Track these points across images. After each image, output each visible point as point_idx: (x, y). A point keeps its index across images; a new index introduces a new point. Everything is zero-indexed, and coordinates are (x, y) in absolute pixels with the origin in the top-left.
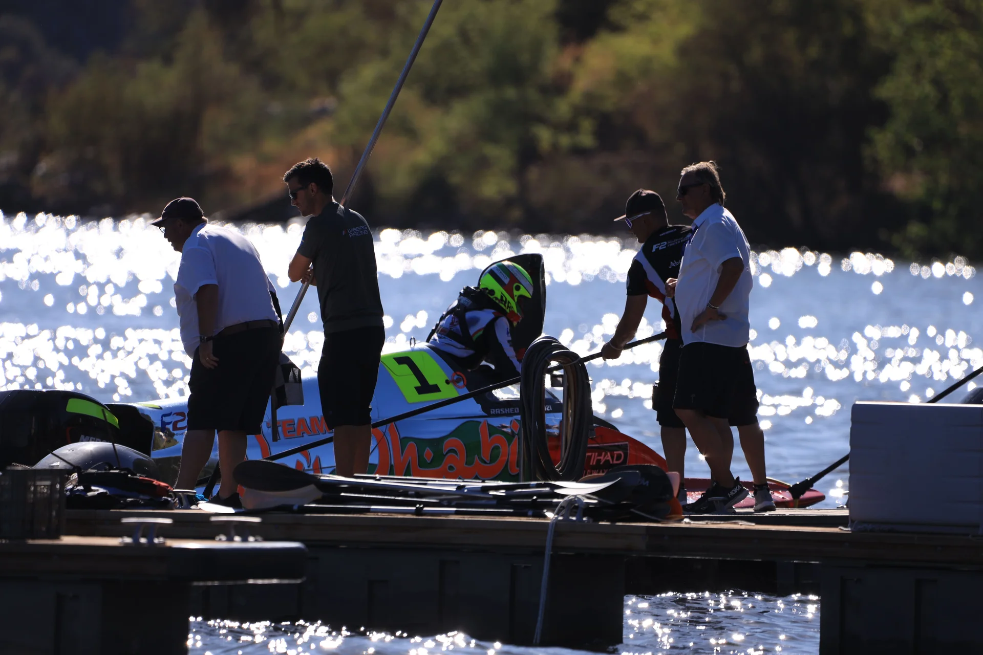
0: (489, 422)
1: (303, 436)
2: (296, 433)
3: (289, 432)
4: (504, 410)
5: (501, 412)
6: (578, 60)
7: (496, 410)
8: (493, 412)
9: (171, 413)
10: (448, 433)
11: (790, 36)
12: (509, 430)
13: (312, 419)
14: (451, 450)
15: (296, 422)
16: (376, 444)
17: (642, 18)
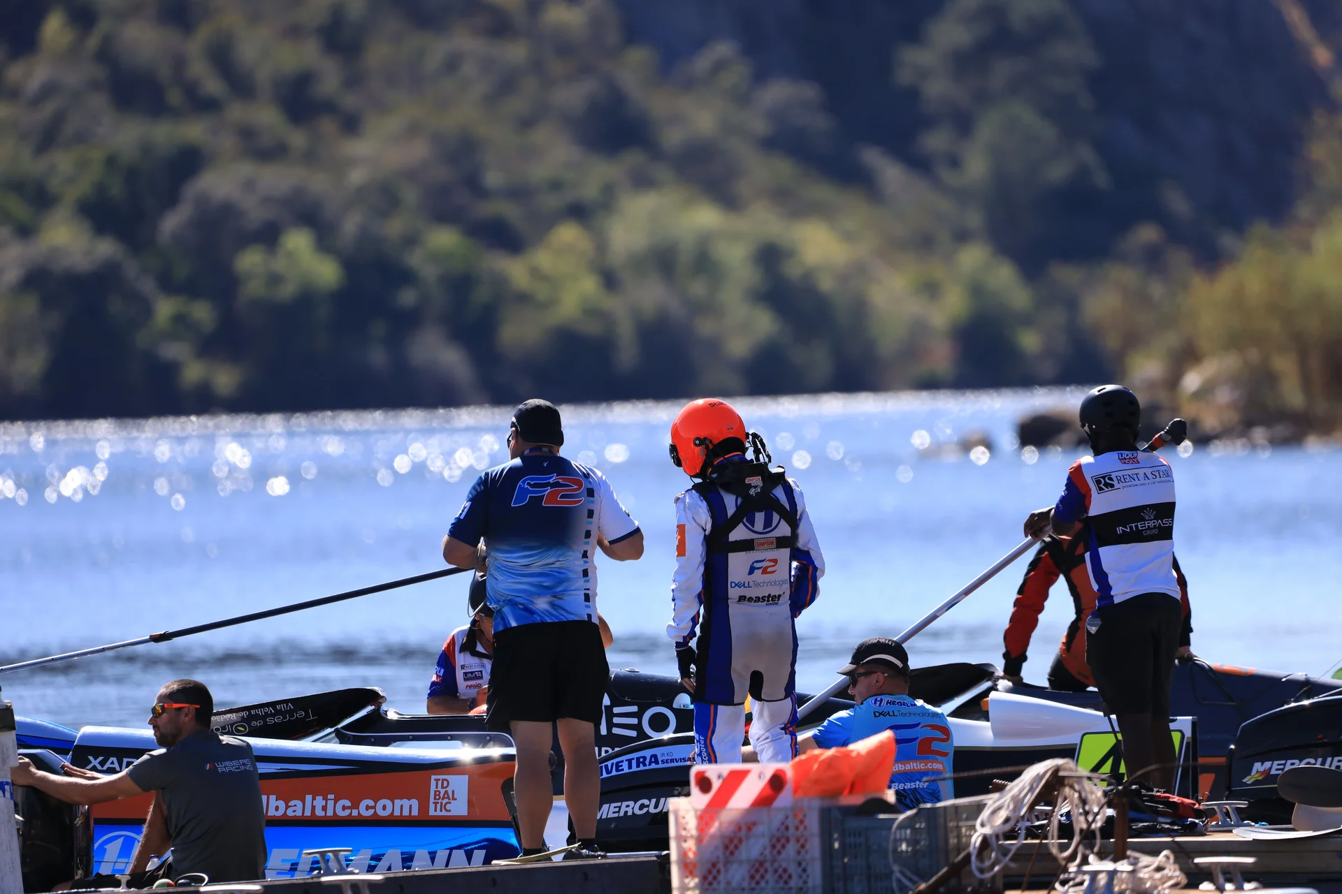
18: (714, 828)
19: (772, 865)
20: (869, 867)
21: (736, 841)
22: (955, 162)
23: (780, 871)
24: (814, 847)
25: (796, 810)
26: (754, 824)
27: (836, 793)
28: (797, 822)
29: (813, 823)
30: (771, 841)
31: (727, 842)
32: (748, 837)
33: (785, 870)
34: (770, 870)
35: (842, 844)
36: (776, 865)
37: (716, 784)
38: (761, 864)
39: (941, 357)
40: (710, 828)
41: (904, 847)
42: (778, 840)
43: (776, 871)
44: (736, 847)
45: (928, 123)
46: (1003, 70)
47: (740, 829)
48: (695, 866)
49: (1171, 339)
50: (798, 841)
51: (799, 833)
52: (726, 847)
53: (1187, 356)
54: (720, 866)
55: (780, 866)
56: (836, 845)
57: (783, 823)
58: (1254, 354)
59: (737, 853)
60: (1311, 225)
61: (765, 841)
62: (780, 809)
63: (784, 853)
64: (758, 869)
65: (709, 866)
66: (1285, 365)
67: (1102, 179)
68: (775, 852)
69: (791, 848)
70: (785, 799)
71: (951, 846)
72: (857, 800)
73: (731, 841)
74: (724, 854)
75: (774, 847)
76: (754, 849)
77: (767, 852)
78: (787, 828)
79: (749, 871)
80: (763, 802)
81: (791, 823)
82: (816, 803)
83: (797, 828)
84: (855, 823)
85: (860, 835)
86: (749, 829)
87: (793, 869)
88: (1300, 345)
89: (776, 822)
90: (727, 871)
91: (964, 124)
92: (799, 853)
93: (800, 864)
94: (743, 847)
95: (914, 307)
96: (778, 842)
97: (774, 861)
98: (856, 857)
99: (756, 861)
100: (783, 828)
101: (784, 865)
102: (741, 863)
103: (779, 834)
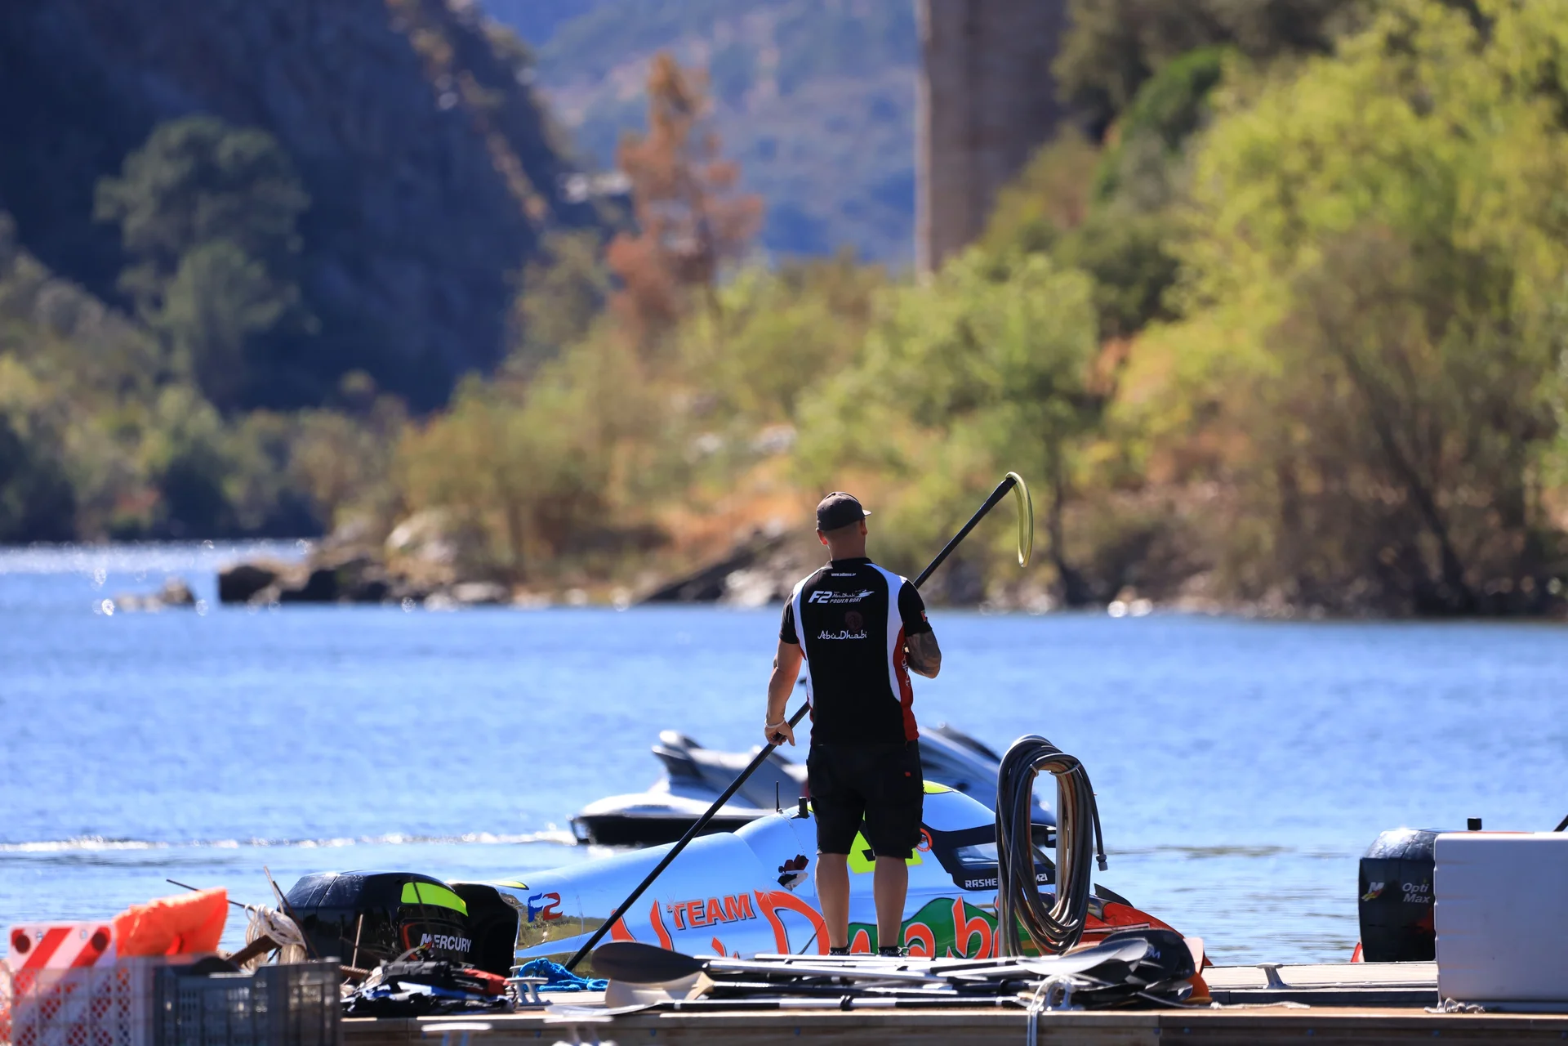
0: (966, 901)
1: (715, 924)
2: (705, 919)
3: (696, 918)
4: (984, 882)
5: (979, 884)
6: (1123, 362)
7: (973, 881)
8: (968, 884)
9: (541, 895)
10: (911, 916)
11: (1416, 321)
12: (991, 911)
13: (728, 900)
14: (914, 940)
15: (706, 904)
16: (814, 932)
17: (1208, 302)
18: (31, 992)
19: (91, 1028)
20: (203, 1029)
21: (54, 1003)
22: (158, 303)
23: (100, 1035)
24: (139, 1010)
25: (119, 970)
26: (74, 985)
27: (159, 952)
28: (119, 983)
29: (138, 984)
30: (91, 1003)
31: (45, 1004)
32: (66, 1000)
33: (105, 1034)
34: (89, 1033)
35: (176, 1006)
36: (96, 1028)
37: (35, 943)
38: (80, 1028)
39: (143, 505)
40: (26, 990)
41: (241, 1007)
42: (99, 1002)
43: (95, 1035)
44: (54, 1010)
45: (132, 260)
46: (206, 209)
47: (58, 990)
48: (9, 1031)
49: (381, 493)
50: (120, 1002)
51: (121, 995)
52: (43, 1010)
53: (397, 509)
54: (36, 1030)
55: (100, 1029)
56: (169, 1006)
57: (105, 984)
58: (463, 511)
59: (54, 1016)
60: (522, 379)
61: (85, 1004)
62: (103, 969)
63: (104, 1016)
64: (76, 1033)
65: (23, 1030)
66: (495, 520)
67: (312, 325)
68: (95, 1015)
69: (113, 1010)
70: (109, 957)
71: (292, 1007)
72: (186, 959)
73: (49, 1003)
74: (40, 1017)
75: (94, 1009)
76: (74, 1010)
77: (87, 1016)
78: (109, 989)
79: (67, 1035)
80: (85, 961)
81: (113, 985)
82: (141, 962)
83: (119, 989)
84: (187, 983)
85: (195, 995)
86: (68, 990)
87: (114, 1033)
88: (510, 499)
89: (97, 984)
90: (43, 1035)
91: (168, 264)
92: (121, 1015)
93: (121, 1027)
94: (61, 1011)
95: (109, 452)
96: (99, 1005)
97: (94, 1023)
98: (189, 1019)
99: (75, 1024)
100: (104, 990)
101: (104, 1028)
102: (58, 1026)
103: (100, 996)
